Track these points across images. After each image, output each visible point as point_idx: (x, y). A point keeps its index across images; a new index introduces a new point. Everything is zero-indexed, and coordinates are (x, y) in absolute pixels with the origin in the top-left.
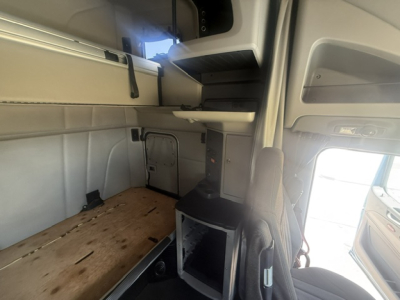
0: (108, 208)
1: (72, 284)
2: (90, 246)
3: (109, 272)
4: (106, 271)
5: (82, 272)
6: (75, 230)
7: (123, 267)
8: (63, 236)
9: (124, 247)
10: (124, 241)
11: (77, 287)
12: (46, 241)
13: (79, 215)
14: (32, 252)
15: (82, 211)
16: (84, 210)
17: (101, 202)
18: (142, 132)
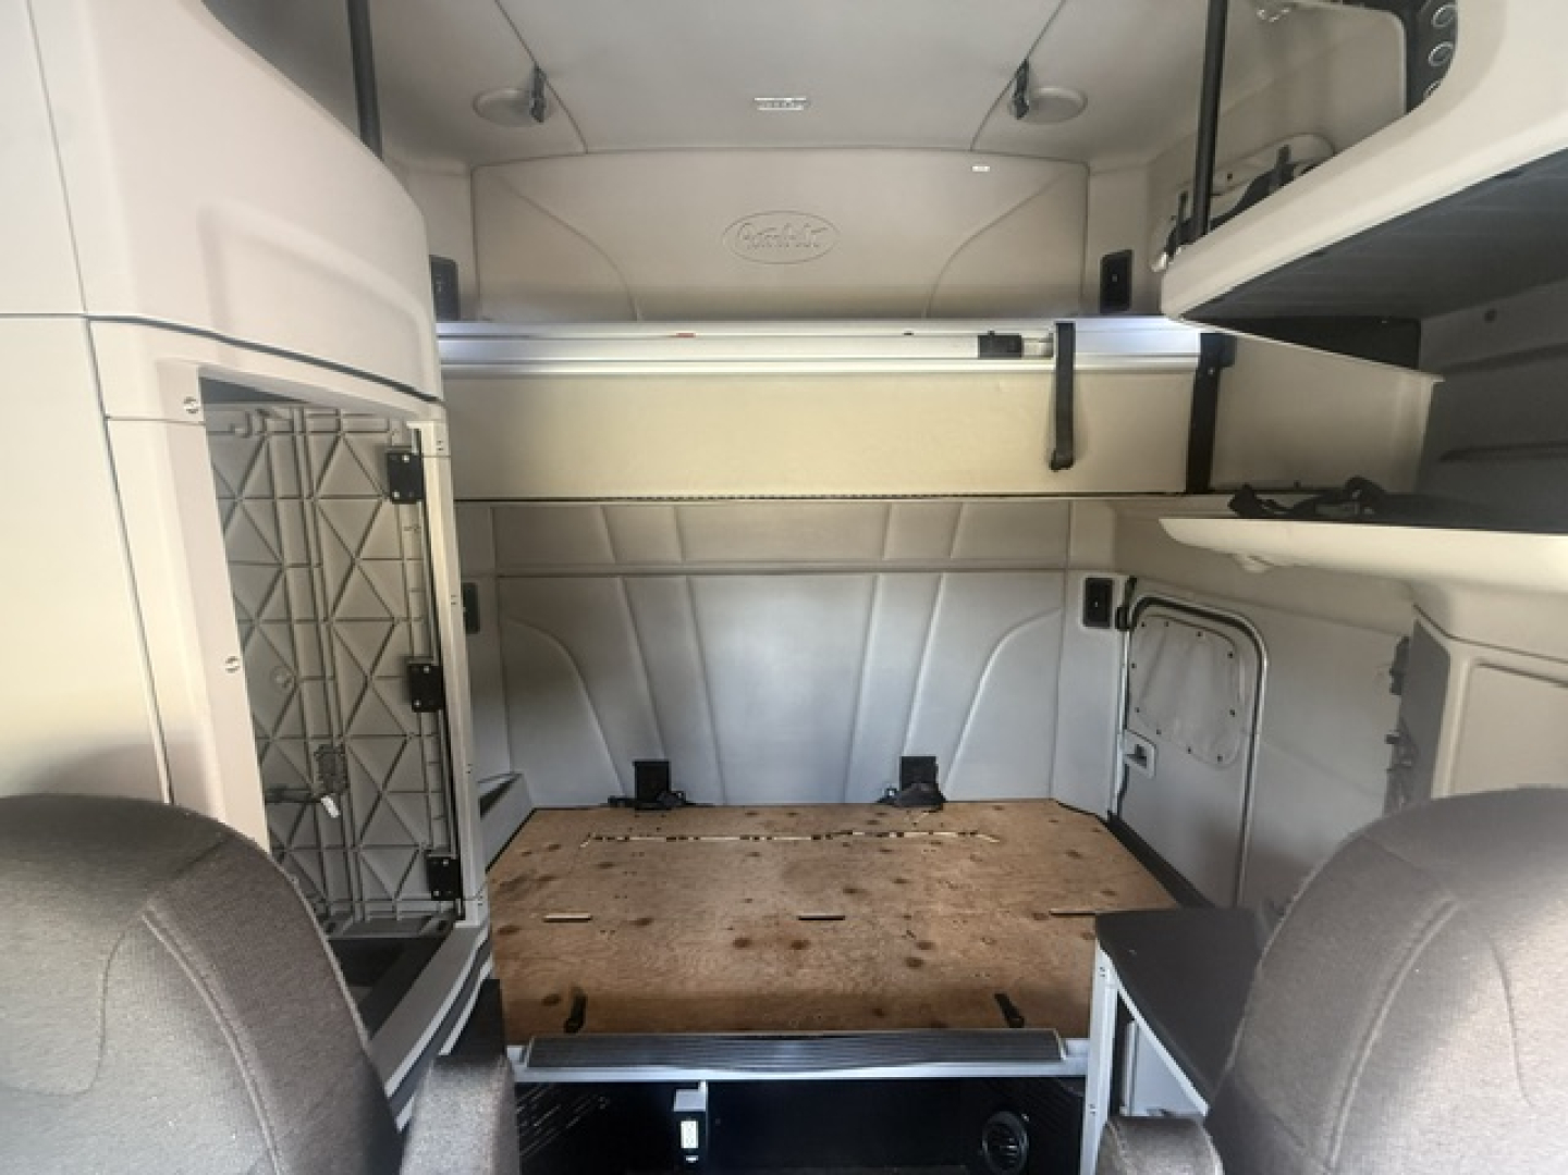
0: (943, 827)
1: (770, 955)
2: (846, 899)
3: (844, 997)
4: (840, 986)
5: (799, 945)
6: (844, 838)
7: (879, 1012)
8: (816, 838)
9: (915, 963)
10: (925, 946)
11: (772, 971)
12: (785, 831)
13: (871, 806)
14: (756, 838)
15: (882, 801)
16: (886, 801)
17: (936, 801)
18: (1128, 595)
